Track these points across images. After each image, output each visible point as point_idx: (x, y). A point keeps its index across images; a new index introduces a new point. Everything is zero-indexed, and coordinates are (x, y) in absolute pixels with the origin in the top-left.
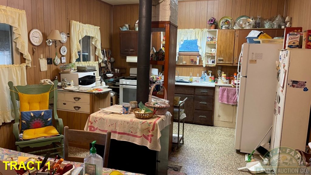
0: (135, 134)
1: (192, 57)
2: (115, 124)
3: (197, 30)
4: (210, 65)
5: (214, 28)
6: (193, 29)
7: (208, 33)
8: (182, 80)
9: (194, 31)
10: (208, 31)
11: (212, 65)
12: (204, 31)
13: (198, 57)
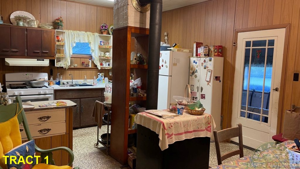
0: (201, 129)
1: (83, 60)
2: (187, 125)
3: (88, 33)
4: (107, 67)
5: (106, 33)
6: (84, 32)
7: (99, 37)
8: (85, 83)
9: (85, 34)
10: (99, 35)
11: (108, 67)
12: (95, 35)
13: (90, 60)
